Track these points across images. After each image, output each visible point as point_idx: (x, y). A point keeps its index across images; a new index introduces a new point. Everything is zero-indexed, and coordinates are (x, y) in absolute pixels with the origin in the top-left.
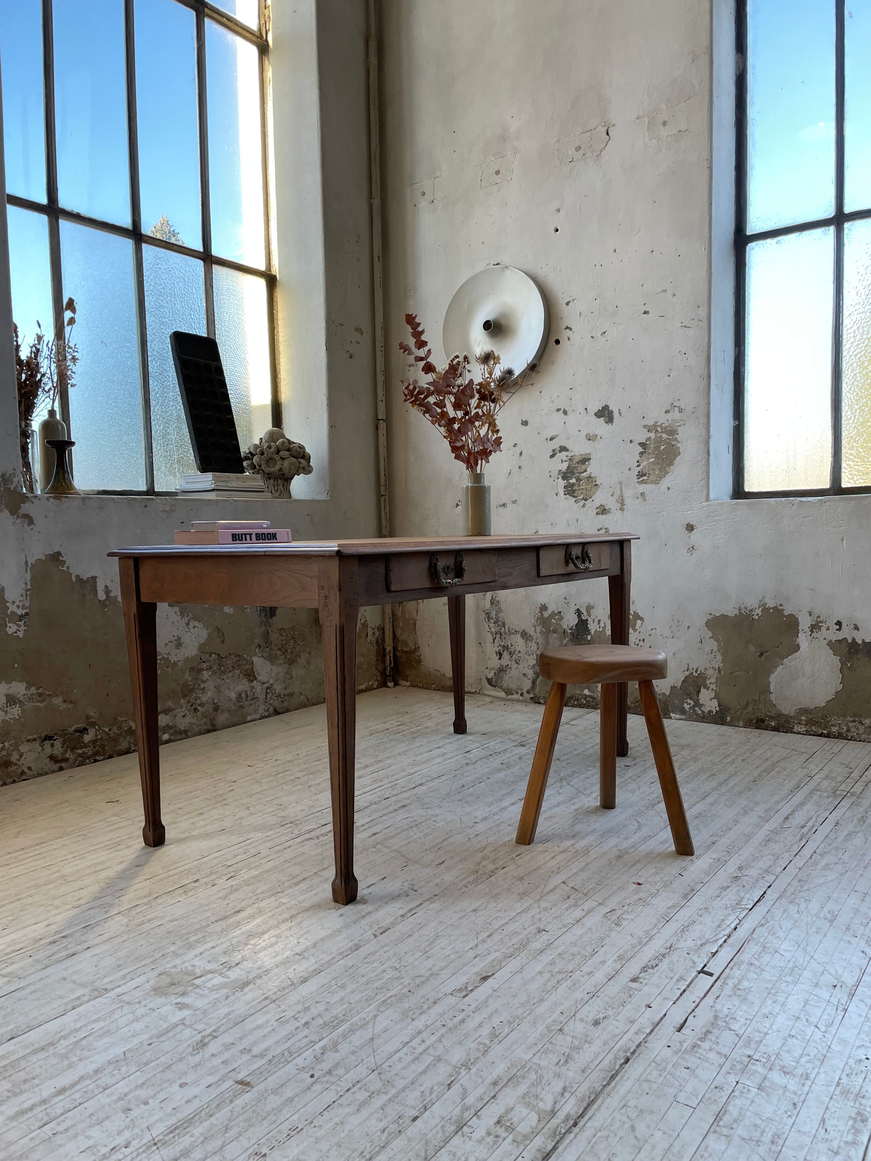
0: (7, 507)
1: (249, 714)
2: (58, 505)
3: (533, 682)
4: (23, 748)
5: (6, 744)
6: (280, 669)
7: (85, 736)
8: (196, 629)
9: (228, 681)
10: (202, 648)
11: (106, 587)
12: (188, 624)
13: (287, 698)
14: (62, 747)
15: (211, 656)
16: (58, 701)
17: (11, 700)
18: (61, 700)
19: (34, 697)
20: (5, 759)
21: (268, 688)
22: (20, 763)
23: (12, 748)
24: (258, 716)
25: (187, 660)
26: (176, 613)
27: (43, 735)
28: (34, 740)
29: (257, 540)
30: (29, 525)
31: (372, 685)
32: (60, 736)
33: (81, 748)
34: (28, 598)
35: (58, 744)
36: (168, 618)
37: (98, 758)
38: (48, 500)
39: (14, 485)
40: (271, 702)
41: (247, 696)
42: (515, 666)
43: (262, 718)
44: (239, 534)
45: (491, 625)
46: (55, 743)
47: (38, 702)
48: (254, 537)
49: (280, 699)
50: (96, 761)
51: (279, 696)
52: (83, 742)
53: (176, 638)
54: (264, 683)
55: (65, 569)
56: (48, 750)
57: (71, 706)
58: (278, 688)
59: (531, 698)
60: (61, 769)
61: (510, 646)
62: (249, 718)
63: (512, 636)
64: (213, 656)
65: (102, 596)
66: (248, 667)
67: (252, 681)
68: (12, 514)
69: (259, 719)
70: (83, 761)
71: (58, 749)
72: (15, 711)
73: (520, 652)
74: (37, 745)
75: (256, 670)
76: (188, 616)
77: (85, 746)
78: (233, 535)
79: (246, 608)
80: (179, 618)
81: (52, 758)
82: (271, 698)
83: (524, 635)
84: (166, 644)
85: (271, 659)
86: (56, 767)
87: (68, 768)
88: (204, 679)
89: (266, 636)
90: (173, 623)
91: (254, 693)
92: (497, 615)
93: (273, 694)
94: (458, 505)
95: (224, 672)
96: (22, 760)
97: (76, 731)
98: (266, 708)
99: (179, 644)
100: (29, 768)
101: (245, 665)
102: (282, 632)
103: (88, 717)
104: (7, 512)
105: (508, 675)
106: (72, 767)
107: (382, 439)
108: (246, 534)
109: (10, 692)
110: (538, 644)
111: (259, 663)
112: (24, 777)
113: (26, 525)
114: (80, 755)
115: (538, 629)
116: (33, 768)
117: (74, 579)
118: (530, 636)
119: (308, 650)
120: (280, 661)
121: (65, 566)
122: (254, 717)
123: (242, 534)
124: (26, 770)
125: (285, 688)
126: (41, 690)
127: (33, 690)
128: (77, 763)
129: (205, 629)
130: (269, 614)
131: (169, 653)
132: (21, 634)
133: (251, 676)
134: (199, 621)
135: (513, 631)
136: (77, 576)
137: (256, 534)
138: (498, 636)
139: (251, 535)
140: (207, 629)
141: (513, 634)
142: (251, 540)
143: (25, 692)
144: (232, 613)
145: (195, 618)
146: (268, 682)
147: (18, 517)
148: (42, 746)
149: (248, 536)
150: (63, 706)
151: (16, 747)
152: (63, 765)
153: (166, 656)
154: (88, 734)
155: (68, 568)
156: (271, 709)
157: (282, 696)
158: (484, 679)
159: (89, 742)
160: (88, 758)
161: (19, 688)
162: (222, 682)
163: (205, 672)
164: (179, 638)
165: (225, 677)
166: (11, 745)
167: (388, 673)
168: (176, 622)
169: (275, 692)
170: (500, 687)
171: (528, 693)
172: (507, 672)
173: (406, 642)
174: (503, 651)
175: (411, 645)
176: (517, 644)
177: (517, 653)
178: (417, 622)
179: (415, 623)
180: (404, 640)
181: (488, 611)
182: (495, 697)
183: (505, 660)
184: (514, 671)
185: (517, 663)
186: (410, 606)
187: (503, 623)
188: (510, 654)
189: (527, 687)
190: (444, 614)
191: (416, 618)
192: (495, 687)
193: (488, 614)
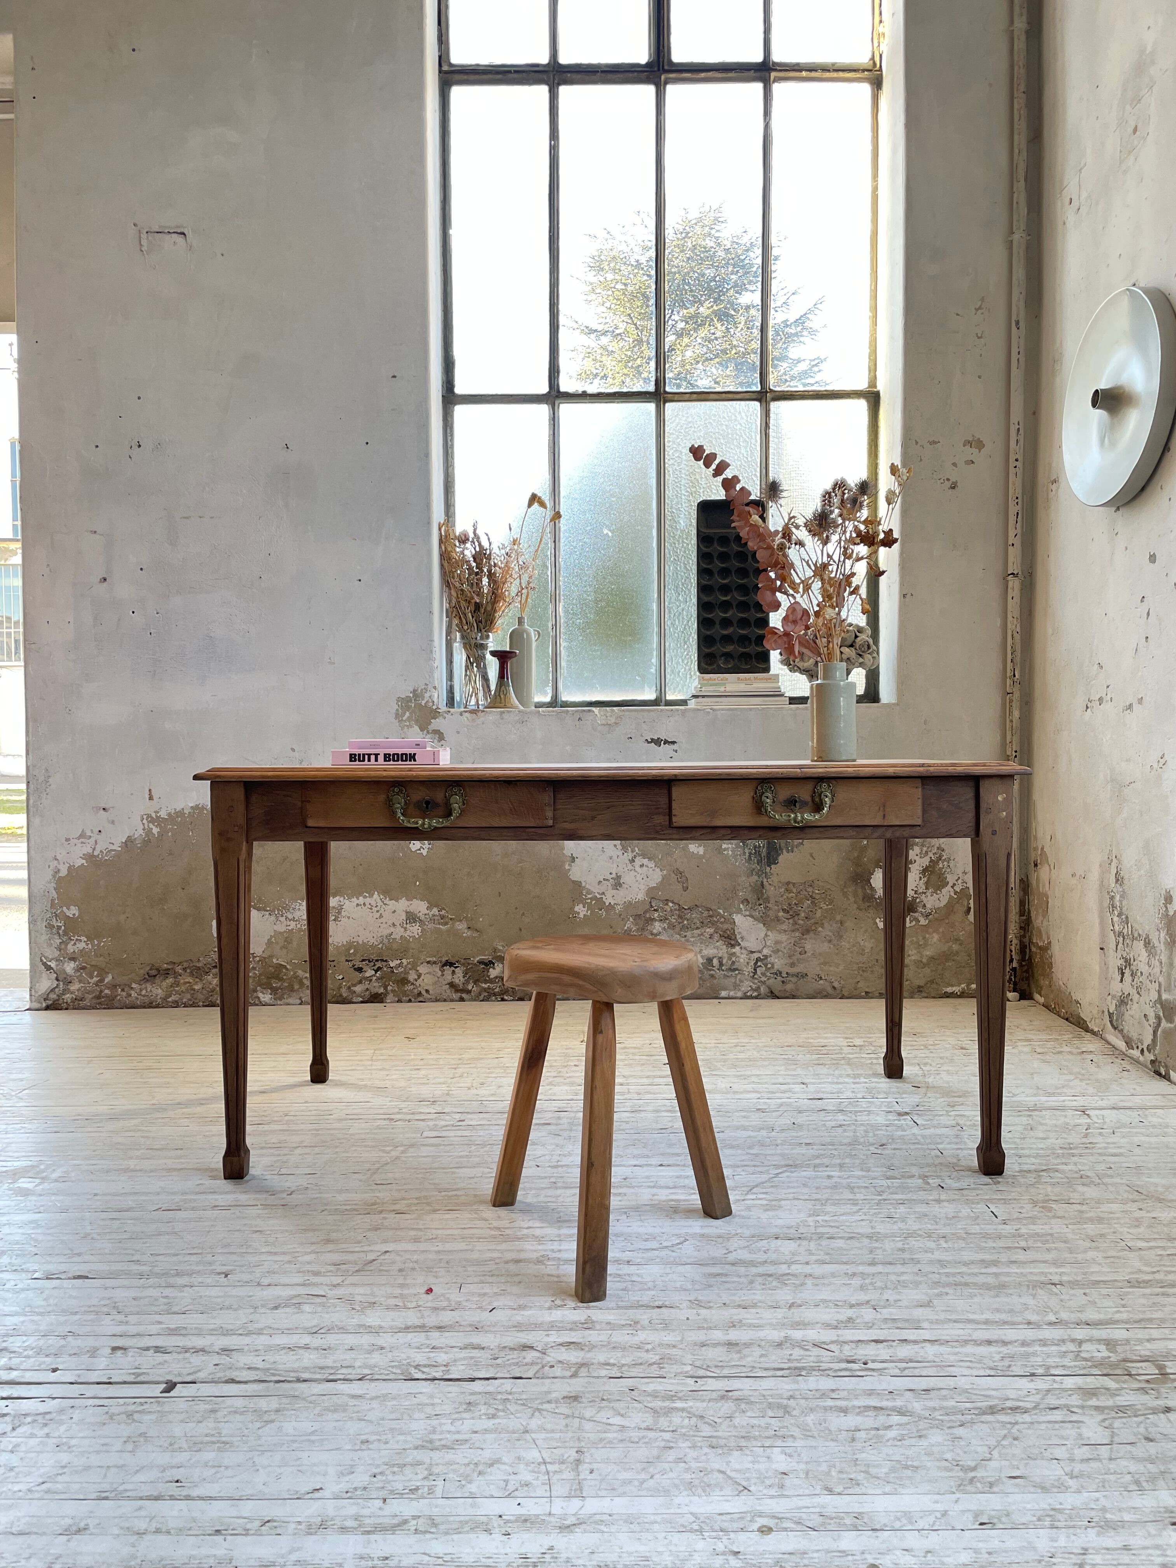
0: (417, 722)
1: (725, 989)
2: (473, 720)
3: (1154, 1032)
4: (422, 969)
5: (404, 961)
6: (783, 937)
7: (491, 970)
8: (645, 868)
9: (692, 939)
10: (651, 893)
12: (632, 861)
13: (794, 979)
14: (464, 977)
15: (667, 904)
16: (461, 926)
17: (411, 918)
18: (466, 926)
19: (436, 918)
20: (403, 975)
21: (758, 960)
22: (417, 983)
23: (409, 966)
24: (739, 994)
25: (629, 905)
26: (616, 846)
27: (444, 960)
28: (435, 963)
29: (385, 760)
30: (439, 741)
32: (463, 965)
33: (486, 982)
35: (459, 972)
36: (603, 851)
37: (506, 998)
38: (461, 714)
39: (426, 700)
40: (763, 979)
41: (721, 964)
42: (1136, 997)
43: (745, 997)
44: (359, 755)
45: (1116, 919)
46: (456, 970)
47: (439, 924)
48: (381, 758)
49: (779, 978)
50: (503, 1000)
51: (779, 973)
52: (489, 976)
53: (614, 876)
54: (752, 952)
56: (448, 977)
57: (476, 934)
58: (778, 963)
59: (1153, 1062)
60: (462, 999)
61: (1132, 961)
62: (724, 994)
63: (1135, 944)
64: (671, 904)
66: (726, 926)
67: (733, 946)
68: (422, 730)
69: (741, 998)
70: (489, 996)
71: (459, 977)
72: (415, 930)
73: (1142, 973)
74: (436, 969)
75: (740, 933)
76: (632, 852)
77: (491, 981)
78: (351, 755)
79: (725, 849)
81: (452, 985)
82: (763, 974)
83: (1147, 943)
84: (600, 882)
85: (767, 921)
86: (456, 996)
87: (470, 1000)
88: (655, 931)
89: (759, 890)
90: (611, 858)
91: (733, 963)
92: (1121, 902)
93: (767, 969)
94: (1087, 707)
95: (685, 928)
96: (420, 981)
97: (480, 962)
98: (754, 986)
99: (618, 884)
100: (427, 991)
101: (722, 923)
102: (791, 886)
103: (495, 950)
104: (416, 728)
105: (1129, 1012)
106: (475, 1000)
107: (1014, 606)
108: (369, 755)
109: (412, 909)
110: (1161, 963)
111: (743, 923)
112: (421, 999)
113: (436, 741)
114: (485, 990)
115: (1163, 934)
116: (431, 992)
118: (1154, 947)
119: (838, 918)
120: (784, 927)
122: (732, 994)
123: (364, 755)
124: (424, 992)
125: (792, 965)
126: (443, 912)
127: (435, 911)
128: (481, 998)
129: (658, 870)
130: (765, 861)
131: (603, 893)
132: (424, 852)
133: (730, 939)
134: (650, 859)
135: (1136, 935)
137: (385, 755)
138: (1121, 940)
139: (376, 755)
140: (661, 870)
141: (1136, 939)
142: (376, 760)
143: (427, 912)
144: (701, 853)
145: (644, 856)
146: (760, 952)
147: (428, 732)
148: (443, 971)
149: (373, 757)
150: (468, 934)
151: (414, 967)
152: (464, 995)
153: (599, 896)
154: (494, 968)
156: (763, 990)
157: (784, 975)
158: (1106, 1013)
159: (496, 977)
160: (495, 995)
161: (420, 907)
162: (683, 939)
163: (657, 924)
164: (618, 877)
165: (689, 934)
166: (408, 963)
168: (615, 857)
169: (773, 967)
170: (1121, 1031)
171: (1149, 1051)
172: (1128, 1007)
173: (1040, 932)
174: (1126, 967)
175: (1044, 937)
176: (1140, 959)
177: (1139, 974)
178: (1050, 900)
179: (1048, 902)
180: (1038, 928)
181: (1113, 894)
182: (1114, 1047)
183: (1127, 987)
184: (1135, 1006)
185: (1138, 993)
186: (1044, 872)
187: (1127, 918)
188: (1132, 975)
189: (1148, 1040)
190: (1072, 890)
191: (1049, 893)
192: (1115, 1028)
193: (1112, 898)
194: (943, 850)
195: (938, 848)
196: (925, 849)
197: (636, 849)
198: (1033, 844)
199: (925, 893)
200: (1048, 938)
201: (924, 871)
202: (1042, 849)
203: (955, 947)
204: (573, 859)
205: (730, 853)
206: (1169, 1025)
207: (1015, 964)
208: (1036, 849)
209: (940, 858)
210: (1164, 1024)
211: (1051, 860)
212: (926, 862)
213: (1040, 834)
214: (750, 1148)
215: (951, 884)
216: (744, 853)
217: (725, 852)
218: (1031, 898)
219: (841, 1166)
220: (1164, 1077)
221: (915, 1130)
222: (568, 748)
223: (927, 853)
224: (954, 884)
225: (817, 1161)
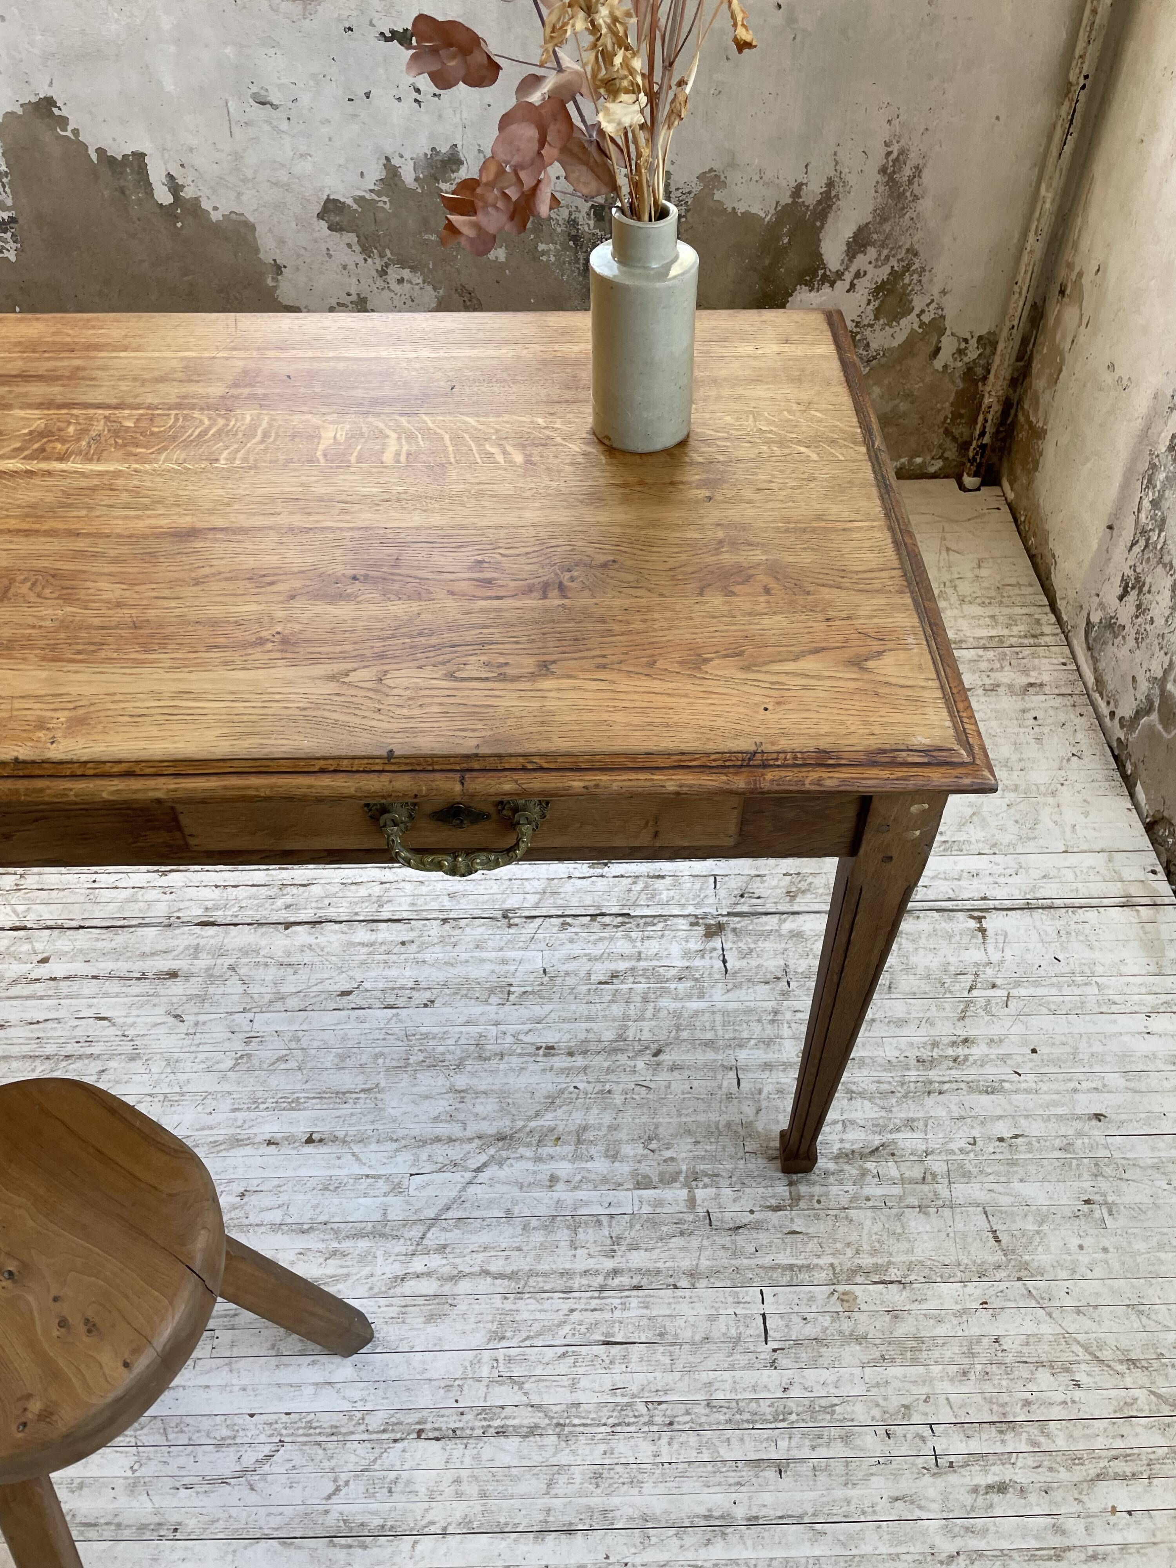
3: (1137, 712)
8: (406, 285)
11: (170, 177)
12: (383, 273)
26: (349, 246)
31: (923, 465)
34: (7, 189)
36: (330, 256)
42: (1131, 643)
45: (1146, 504)
53: (354, 298)
55: (68, 133)
59: (1119, 743)
61: (1146, 589)
63: (1160, 569)
65: (164, 196)
73: (1152, 621)
76: (381, 257)
79: (543, 253)
80: (360, 259)
90: (345, 267)
105: (1115, 650)
117: (94, 157)
121: (70, 128)
132: (14, 256)
134: (413, 269)
135: (1166, 559)
136: (100, 151)
138: (1142, 543)
140: (435, 289)
141: (1165, 565)
145: (403, 263)
155: (76, 132)
158: (1084, 613)
167: (971, 454)
168: (351, 266)
170: (1095, 660)
171: (1122, 726)
172: (1116, 641)
173: (1037, 402)
174: (1133, 588)
175: (1041, 413)
176: (1158, 598)
177: (1149, 617)
178: (1064, 368)
179: (1061, 370)
180: (1036, 391)
181: (1156, 461)
182: (1078, 670)
183: (1125, 612)
184: (1123, 652)
185: (1136, 639)
186: (1070, 315)
187: (1163, 520)
188: (1138, 607)
189: (1126, 710)
190: (1101, 389)
191: (1067, 355)
192: (1089, 649)
193: (1153, 467)
194: (916, 254)
195: (908, 250)
196: (885, 252)
197: (388, 252)
198: (1068, 255)
199: (871, 326)
200: (1045, 423)
201: (879, 289)
202: (1080, 275)
203: (903, 406)
204: (278, 269)
205: (553, 259)
206: (1160, 727)
207: (986, 440)
208: (1070, 266)
209: (907, 268)
210: (1154, 717)
211: (1088, 312)
212: (884, 273)
213: (1084, 245)
214: (459, 1066)
215: (917, 311)
216: (577, 260)
217: (544, 258)
218: (1040, 339)
219: (579, 1136)
220: (1125, 777)
221: (718, 995)
222: (229, 50)
223: (887, 258)
224: (923, 311)
225: (548, 1120)
